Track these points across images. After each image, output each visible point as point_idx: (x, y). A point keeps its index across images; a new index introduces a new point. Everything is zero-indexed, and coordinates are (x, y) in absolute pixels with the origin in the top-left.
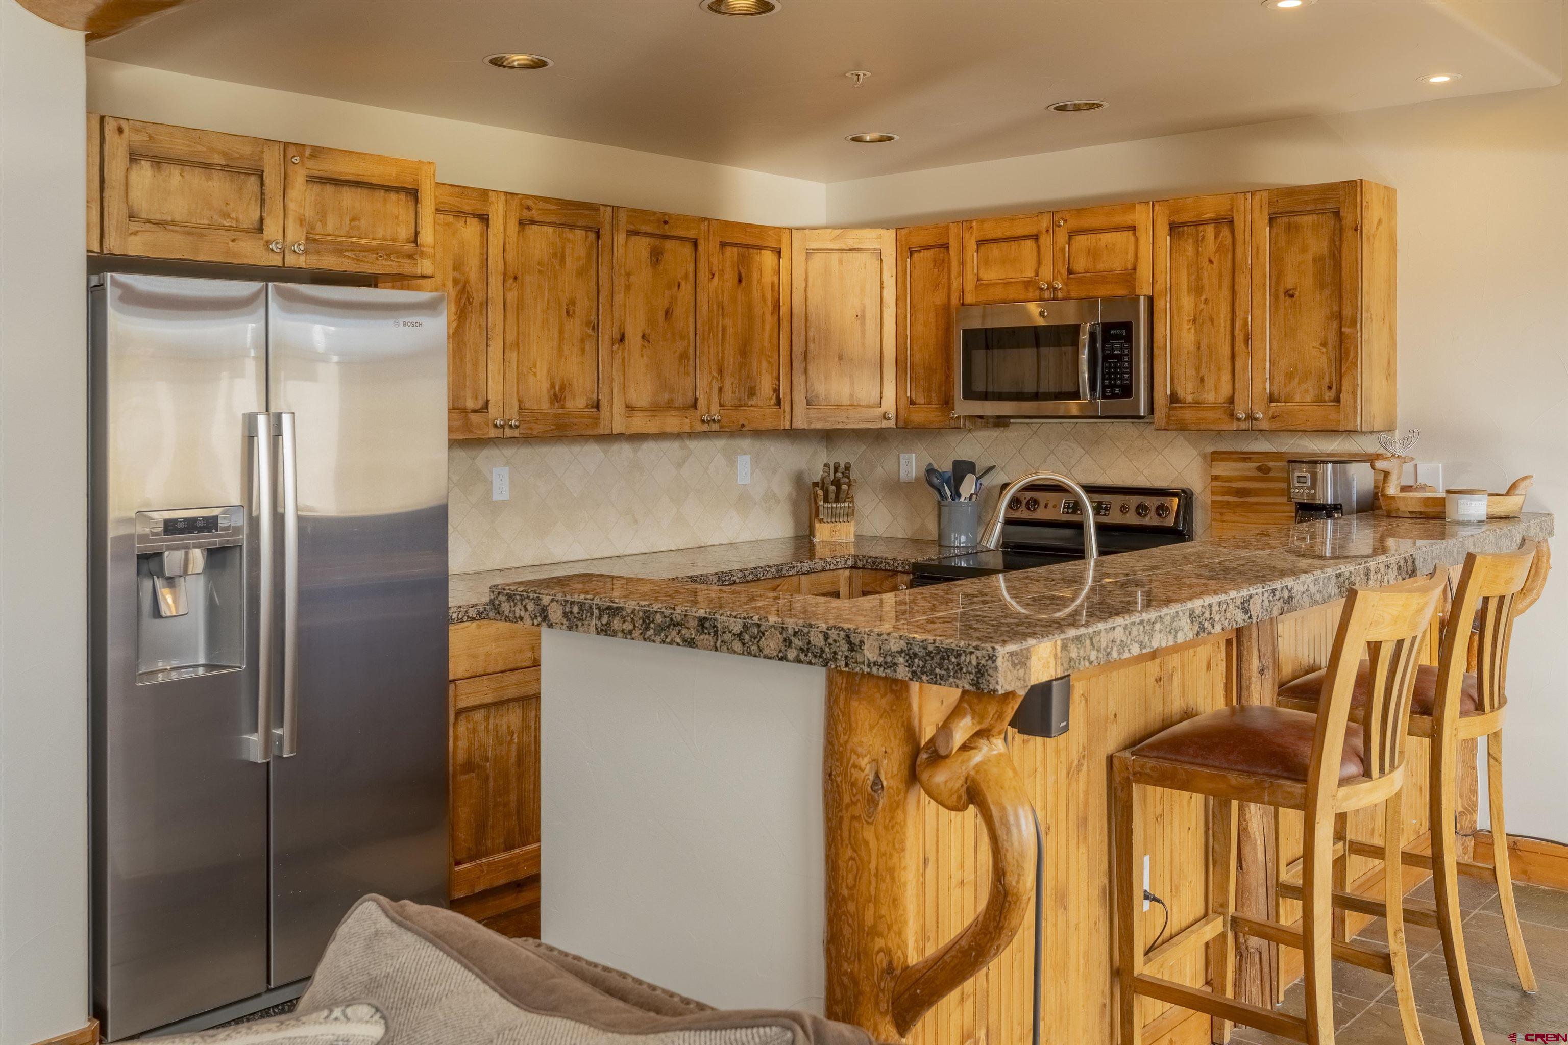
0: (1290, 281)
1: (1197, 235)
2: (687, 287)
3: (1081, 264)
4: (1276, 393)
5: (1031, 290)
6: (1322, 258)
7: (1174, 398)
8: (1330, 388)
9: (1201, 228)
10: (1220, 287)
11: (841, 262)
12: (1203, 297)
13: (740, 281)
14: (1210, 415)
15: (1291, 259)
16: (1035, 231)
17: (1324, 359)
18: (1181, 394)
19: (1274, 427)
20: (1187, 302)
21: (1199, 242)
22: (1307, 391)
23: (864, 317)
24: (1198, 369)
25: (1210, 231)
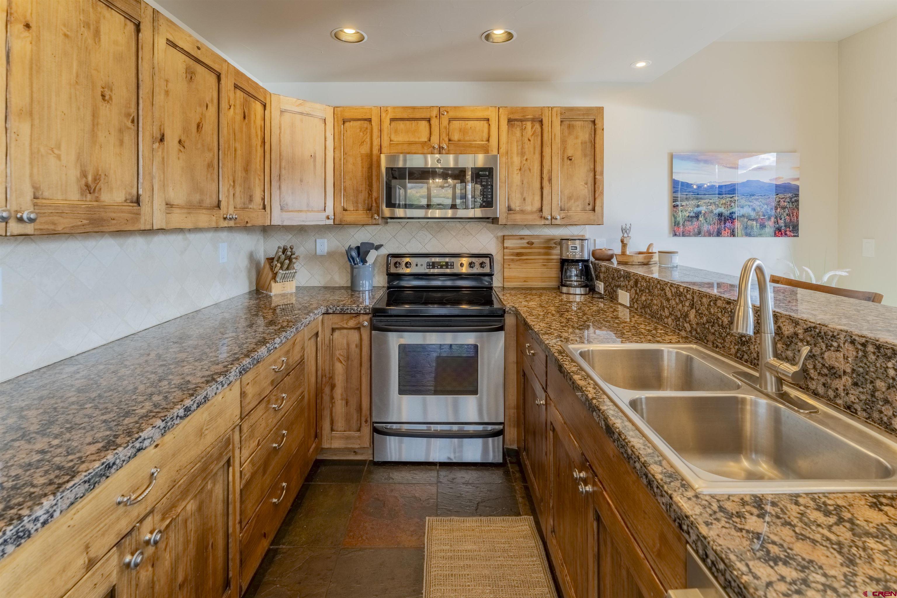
0: (570, 152)
1: (522, 126)
2: (213, 109)
3: (456, 137)
4: (563, 207)
5: (426, 148)
6: (585, 143)
7: (510, 209)
8: (589, 204)
9: (524, 123)
10: (534, 153)
11: (302, 121)
12: (525, 158)
13: (244, 118)
14: (530, 217)
15: (571, 142)
16: (428, 116)
17: (586, 190)
18: (513, 206)
19: (563, 223)
20: (516, 160)
21: (523, 130)
22: (578, 206)
23: (315, 157)
24: (522, 194)
25: (529, 124)
